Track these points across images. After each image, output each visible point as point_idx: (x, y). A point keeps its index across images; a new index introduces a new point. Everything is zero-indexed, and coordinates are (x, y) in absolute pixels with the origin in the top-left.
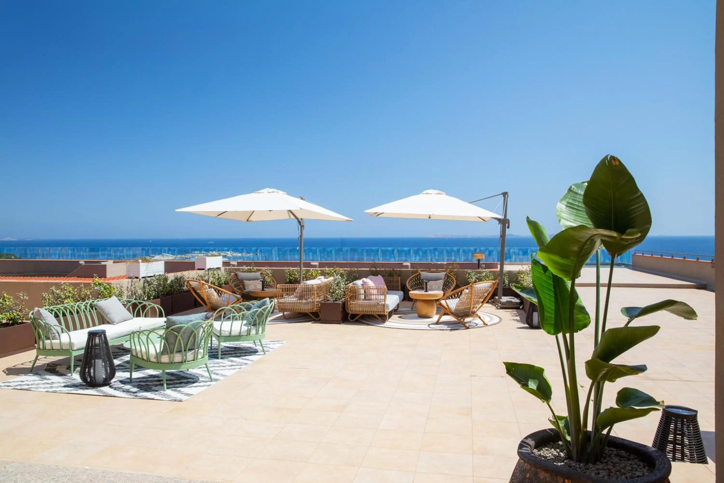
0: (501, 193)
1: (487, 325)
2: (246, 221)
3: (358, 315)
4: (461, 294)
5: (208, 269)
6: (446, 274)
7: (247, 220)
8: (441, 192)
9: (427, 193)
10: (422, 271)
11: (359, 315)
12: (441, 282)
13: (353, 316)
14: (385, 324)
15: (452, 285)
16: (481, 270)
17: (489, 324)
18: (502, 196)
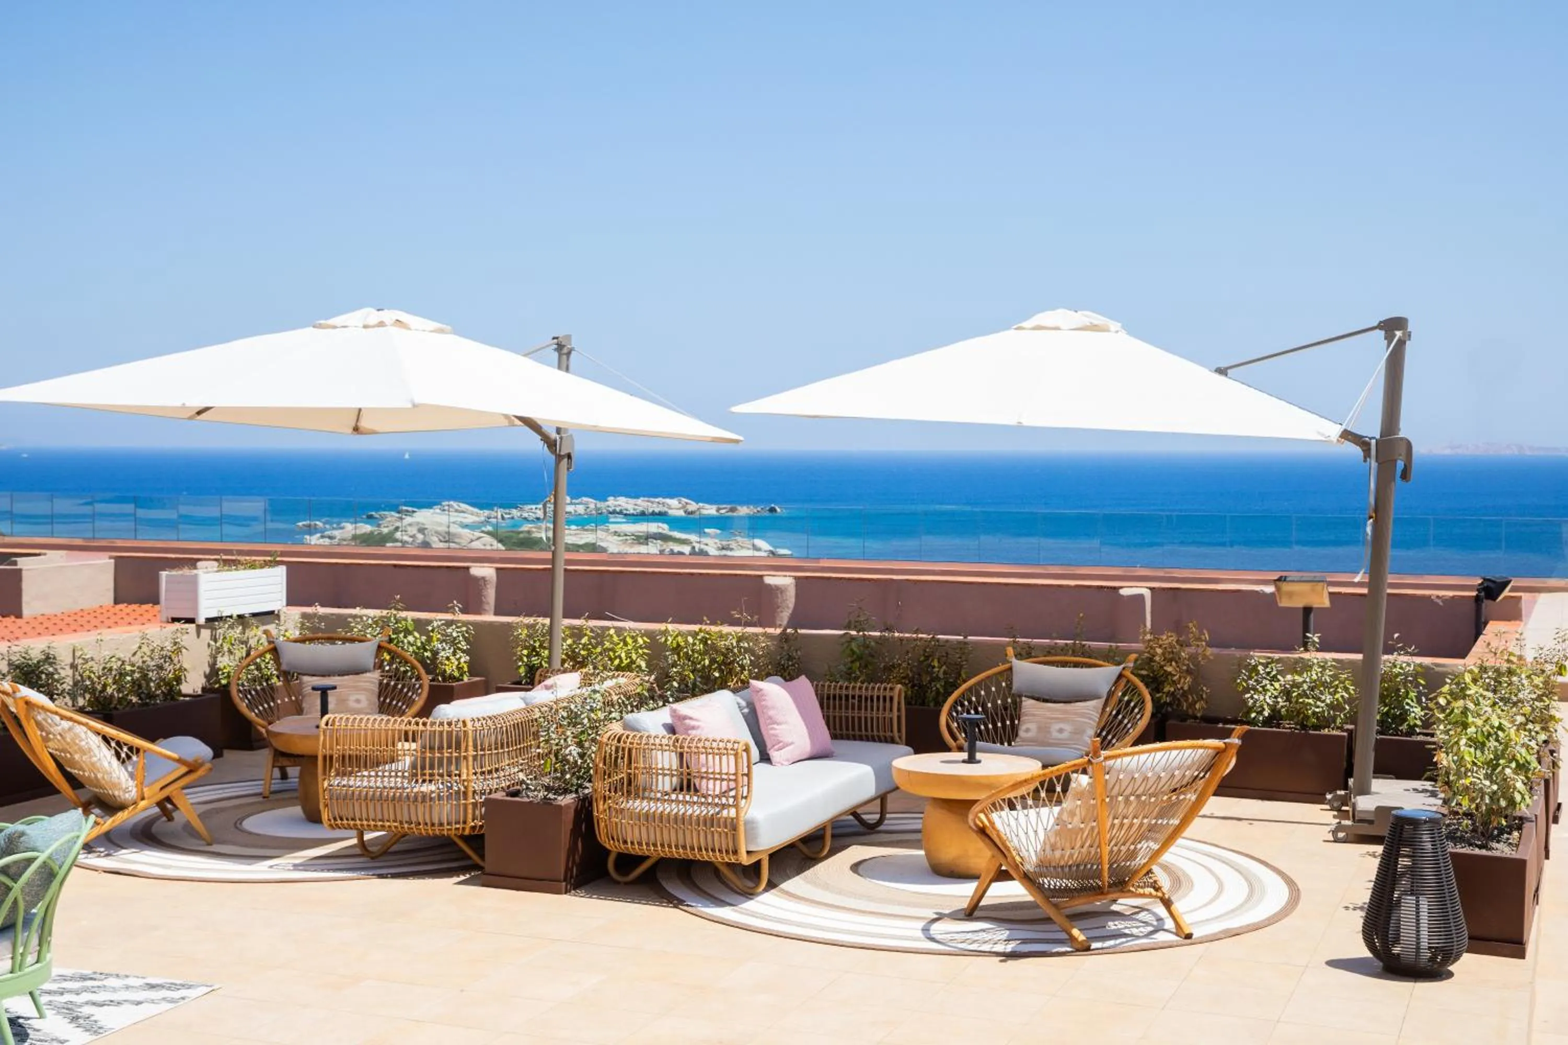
0: (1375, 324)
1: (1189, 936)
2: (350, 430)
3: (643, 859)
4: (1065, 790)
5: (209, 620)
6: (1120, 676)
7: (356, 429)
8: (1098, 319)
9: (1038, 328)
10: (1026, 654)
11: (648, 857)
12: (1089, 713)
13: (628, 861)
14: (750, 905)
15: (1134, 725)
16: (1302, 655)
17: (1197, 933)
18: (1381, 334)
